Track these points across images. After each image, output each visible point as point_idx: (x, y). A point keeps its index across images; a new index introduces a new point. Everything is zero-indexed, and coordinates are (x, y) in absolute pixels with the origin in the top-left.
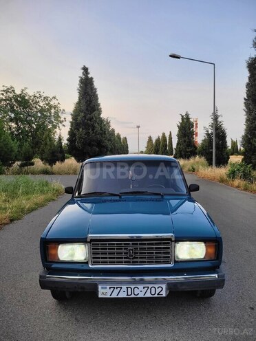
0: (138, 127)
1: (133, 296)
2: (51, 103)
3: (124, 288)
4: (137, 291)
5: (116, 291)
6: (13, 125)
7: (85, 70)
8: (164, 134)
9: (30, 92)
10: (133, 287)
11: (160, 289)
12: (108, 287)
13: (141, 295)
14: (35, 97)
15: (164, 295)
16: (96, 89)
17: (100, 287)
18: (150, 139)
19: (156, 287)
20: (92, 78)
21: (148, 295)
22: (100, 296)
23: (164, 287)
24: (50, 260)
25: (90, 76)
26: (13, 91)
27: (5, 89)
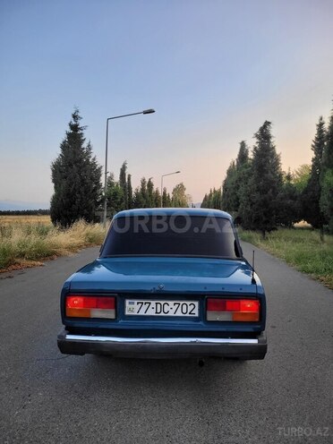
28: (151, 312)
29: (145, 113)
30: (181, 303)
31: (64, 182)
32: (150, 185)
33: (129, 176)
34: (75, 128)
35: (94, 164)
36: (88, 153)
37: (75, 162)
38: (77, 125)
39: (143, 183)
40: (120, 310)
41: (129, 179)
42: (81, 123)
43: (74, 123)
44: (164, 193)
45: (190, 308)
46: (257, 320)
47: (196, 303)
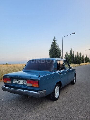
28: (18, 83)
29: (73, 34)
30: (23, 81)
31: (51, 54)
32: (80, 54)
33: (73, 52)
34: (54, 41)
35: (59, 49)
36: (57, 47)
37: (54, 49)
38: (55, 40)
39: (78, 54)
40: (12, 82)
41: (73, 53)
42: (56, 39)
43: (54, 39)
44: (86, 56)
45: (25, 82)
46: (38, 87)
47: (26, 81)
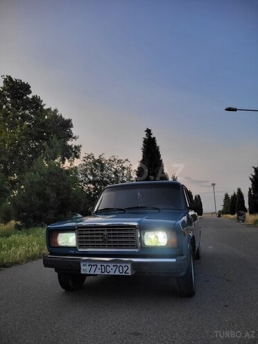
0: (213, 185)
1: (106, 273)
2: (124, 165)
3: (99, 266)
4: (109, 269)
5: (93, 268)
6: (92, 186)
7: (148, 131)
8: (239, 190)
9: (107, 157)
10: (105, 265)
11: (126, 268)
12: (87, 264)
13: (112, 273)
14: (110, 160)
15: (130, 274)
16: (158, 147)
17: (82, 264)
18: (227, 196)
19: (123, 265)
20: (154, 138)
21: (117, 273)
22: (82, 272)
23: (129, 266)
24: (53, 245)
25: (152, 136)
26: (93, 157)
27: (87, 155)
